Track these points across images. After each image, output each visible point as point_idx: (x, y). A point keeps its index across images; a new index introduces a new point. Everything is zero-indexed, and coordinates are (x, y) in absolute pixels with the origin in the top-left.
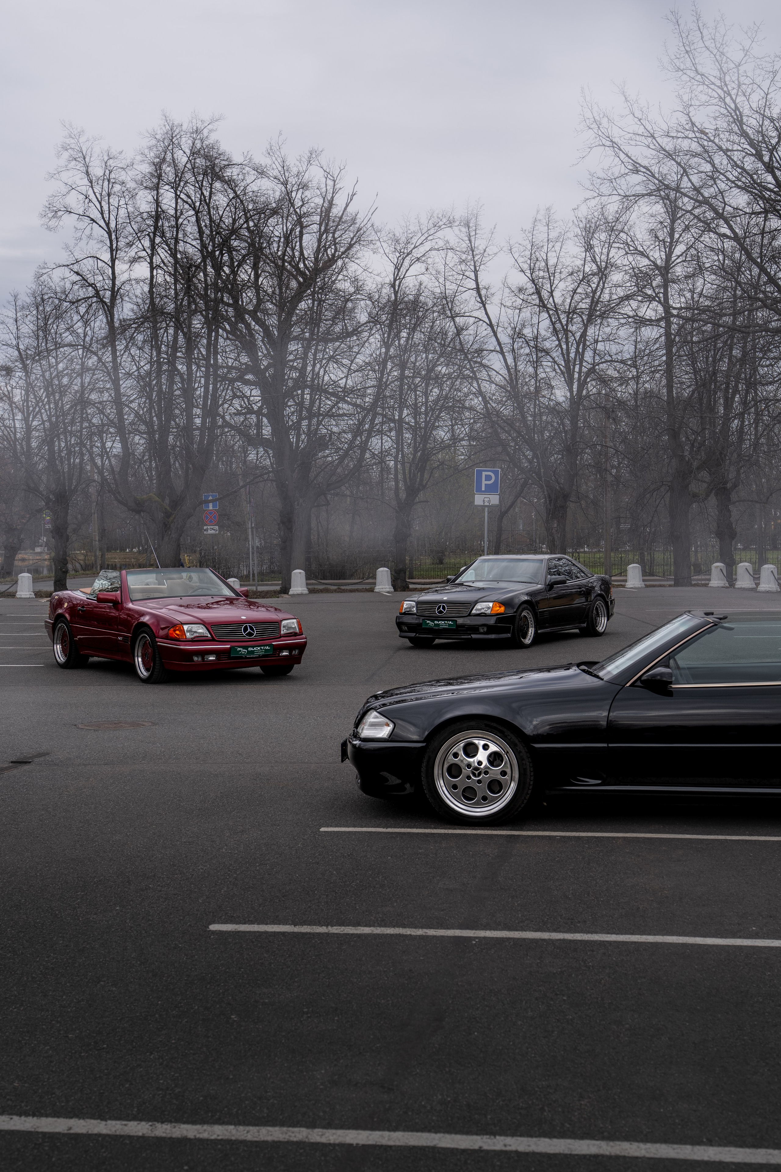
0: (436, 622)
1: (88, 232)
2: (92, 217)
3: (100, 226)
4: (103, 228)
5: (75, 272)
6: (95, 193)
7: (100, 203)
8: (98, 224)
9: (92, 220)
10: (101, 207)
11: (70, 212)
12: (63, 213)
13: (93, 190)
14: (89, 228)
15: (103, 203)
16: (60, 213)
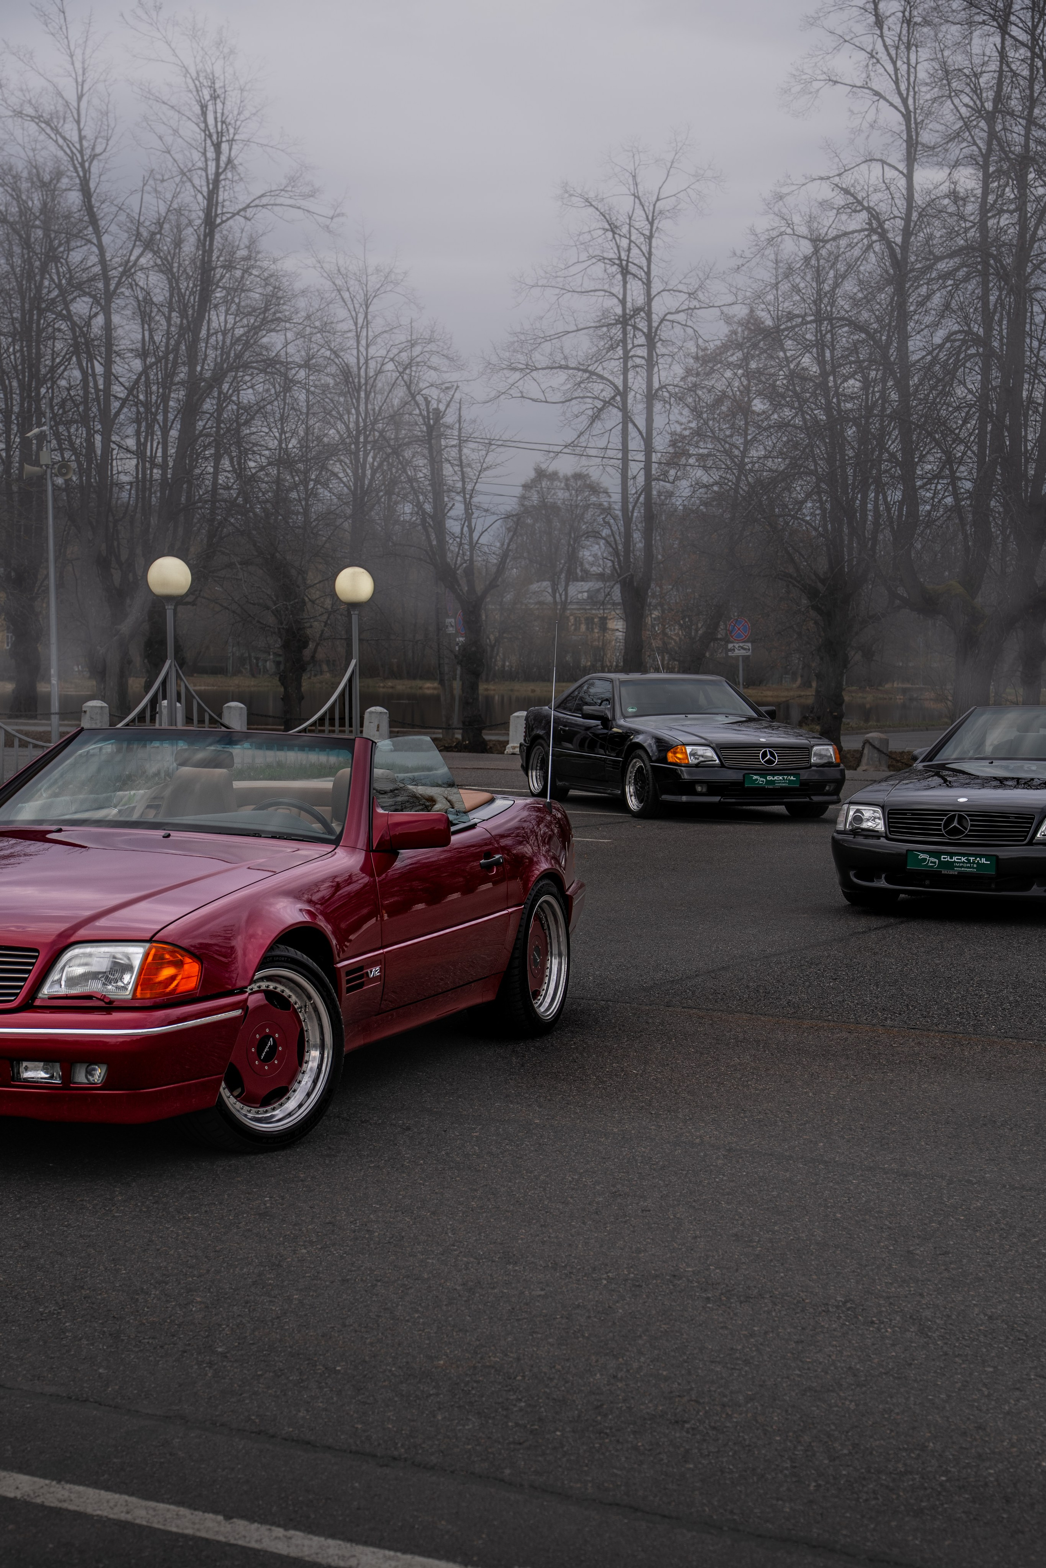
0: (769, 778)
1: (870, 117)
2: (875, 88)
3: (891, 104)
4: (896, 108)
5: (842, 189)
6: (885, 47)
7: (894, 63)
8: (887, 101)
9: (877, 93)
10: (896, 70)
11: (836, 82)
12: (823, 83)
13: (884, 41)
14: (873, 108)
15: (899, 63)
16: (816, 85)
